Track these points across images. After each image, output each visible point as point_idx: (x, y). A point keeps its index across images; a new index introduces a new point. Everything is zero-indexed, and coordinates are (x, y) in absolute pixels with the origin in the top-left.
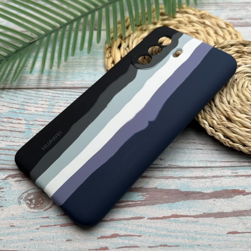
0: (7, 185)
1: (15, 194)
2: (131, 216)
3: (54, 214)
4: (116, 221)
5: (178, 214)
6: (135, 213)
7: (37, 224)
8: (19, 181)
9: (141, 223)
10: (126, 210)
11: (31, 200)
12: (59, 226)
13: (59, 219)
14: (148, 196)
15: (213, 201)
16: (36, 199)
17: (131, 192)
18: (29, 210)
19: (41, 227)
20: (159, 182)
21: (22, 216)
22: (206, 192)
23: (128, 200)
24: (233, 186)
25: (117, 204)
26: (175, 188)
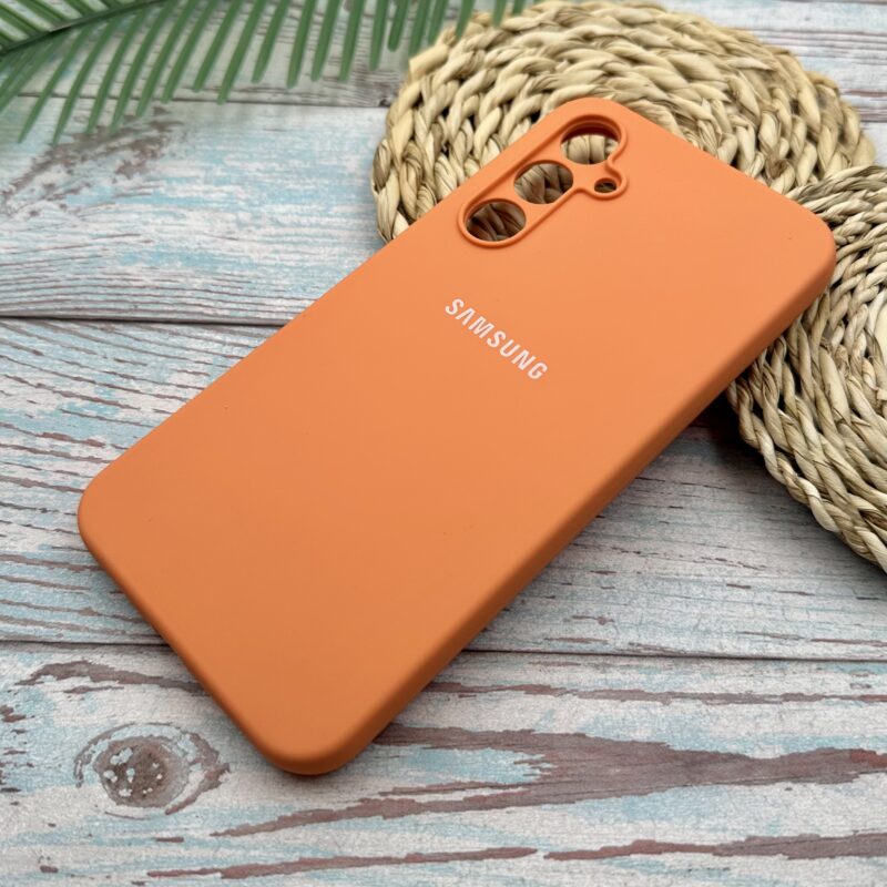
0: (38, 706)
1: (62, 743)
2: (486, 846)
3: (201, 829)
4: (429, 864)
5: (658, 839)
6: (501, 832)
7: (137, 864)
8: (78, 693)
9: (523, 874)
10: (467, 821)
11: (119, 770)
12: (219, 875)
13: (221, 849)
14: (549, 766)
16: (139, 767)
17: (489, 749)
18: (112, 807)
19: (152, 879)
20: (592, 712)
21: (87, 833)
22: (758, 755)
23: (477, 781)
24: (856, 737)
25: (437, 795)
26: (648, 738)
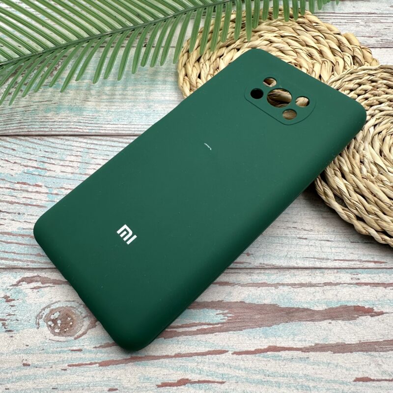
2: (207, 350)
3: (89, 345)
4: (184, 358)
5: (278, 345)
6: (213, 344)
7: (63, 361)
10: (199, 339)
11: (54, 321)
12: (98, 365)
13: (98, 354)
14: (231, 315)
15: (328, 324)
16: (63, 320)
17: (206, 309)
18: (52, 337)
19: (70, 368)
20: (246, 292)
21: (42, 348)
22: (316, 308)
23: (201, 322)
24: (356, 300)
25: (185, 328)
26: (270, 302)
